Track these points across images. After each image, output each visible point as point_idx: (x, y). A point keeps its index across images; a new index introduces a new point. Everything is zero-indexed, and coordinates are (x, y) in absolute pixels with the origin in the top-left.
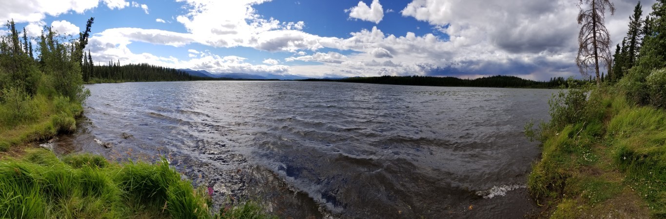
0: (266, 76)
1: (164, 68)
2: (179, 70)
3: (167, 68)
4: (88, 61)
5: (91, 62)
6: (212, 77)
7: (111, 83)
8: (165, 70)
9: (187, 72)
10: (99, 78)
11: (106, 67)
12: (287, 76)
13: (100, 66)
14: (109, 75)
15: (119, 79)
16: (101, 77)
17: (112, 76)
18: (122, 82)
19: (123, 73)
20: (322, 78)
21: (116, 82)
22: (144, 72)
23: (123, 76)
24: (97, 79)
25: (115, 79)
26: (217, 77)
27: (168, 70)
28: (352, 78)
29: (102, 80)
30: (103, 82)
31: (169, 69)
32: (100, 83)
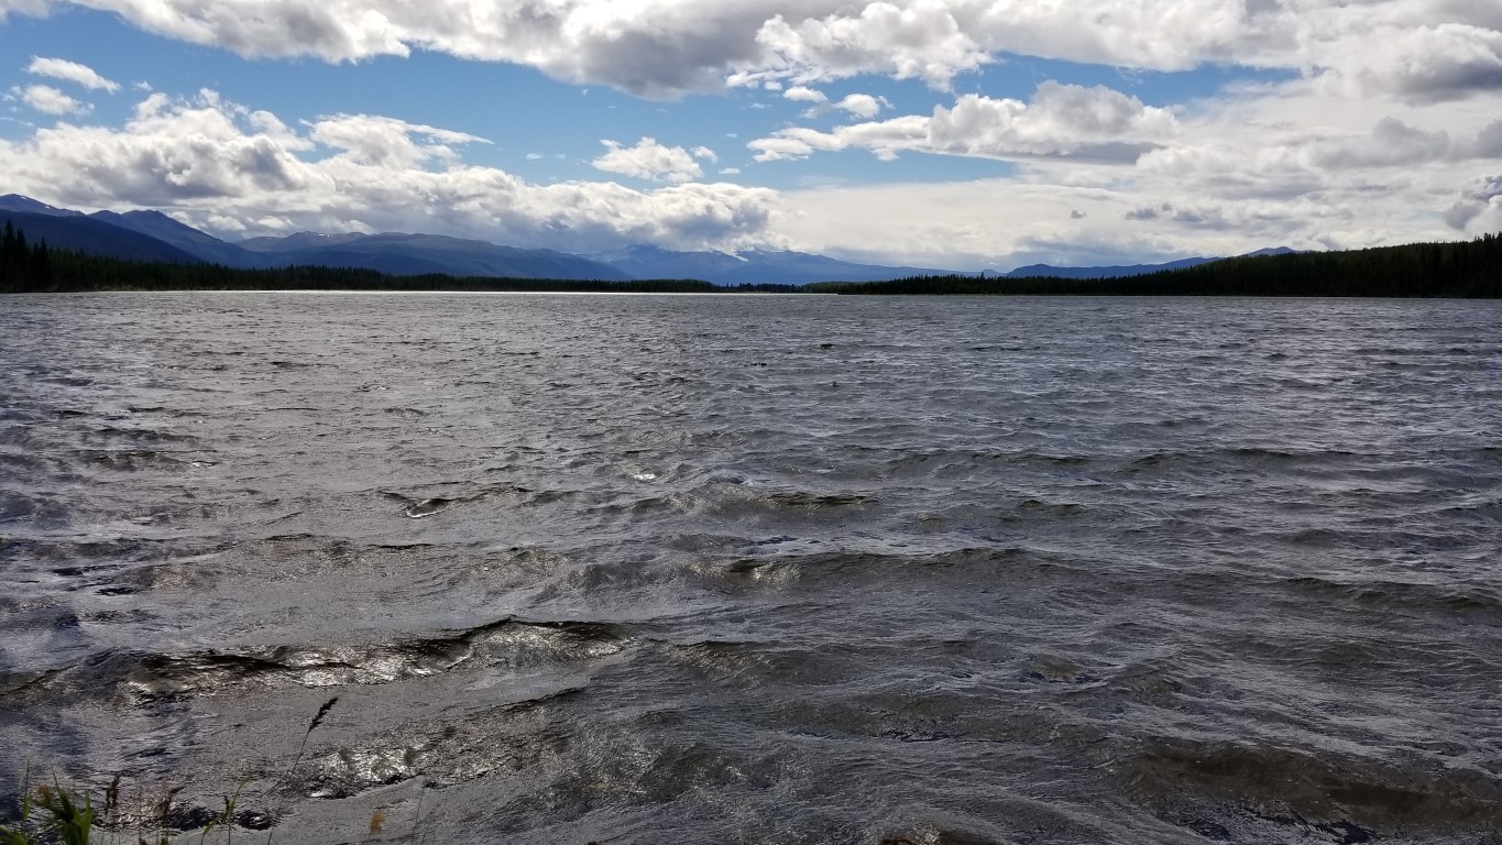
0: (610, 260)
6: (223, 260)
12: (758, 257)
20: (1005, 270)
26: (261, 265)
28: (1230, 260)
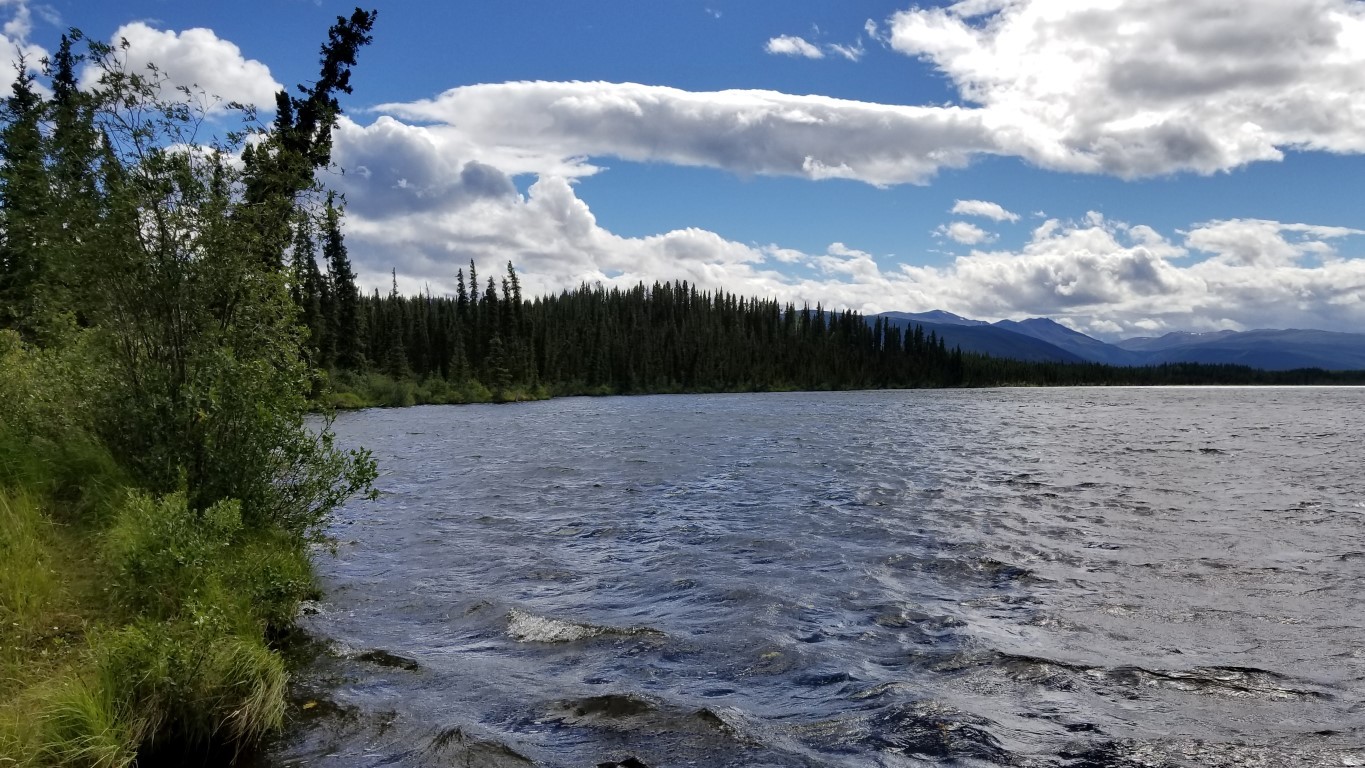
1: (791, 311)
2: (881, 321)
3: (806, 312)
4: (324, 267)
5: (342, 272)
7: (466, 401)
8: (798, 324)
9: (934, 329)
10: (396, 374)
11: (441, 305)
13: (396, 302)
14: (459, 356)
15: (517, 377)
16: (406, 368)
17: (475, 358)
18: (534, 395)
19: (540, 345)
21: (498, 400)
22: (670, 335)
23: (541, 359)
24: (380, 381)
25: (496, 376)
26: (1136, 363)
27: (814, 322)
29: (410, 387)
30: (420, 401)
31: (820, 313)
32: (398, 402)
